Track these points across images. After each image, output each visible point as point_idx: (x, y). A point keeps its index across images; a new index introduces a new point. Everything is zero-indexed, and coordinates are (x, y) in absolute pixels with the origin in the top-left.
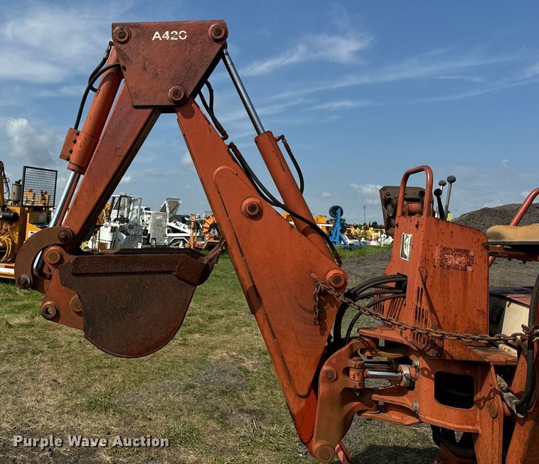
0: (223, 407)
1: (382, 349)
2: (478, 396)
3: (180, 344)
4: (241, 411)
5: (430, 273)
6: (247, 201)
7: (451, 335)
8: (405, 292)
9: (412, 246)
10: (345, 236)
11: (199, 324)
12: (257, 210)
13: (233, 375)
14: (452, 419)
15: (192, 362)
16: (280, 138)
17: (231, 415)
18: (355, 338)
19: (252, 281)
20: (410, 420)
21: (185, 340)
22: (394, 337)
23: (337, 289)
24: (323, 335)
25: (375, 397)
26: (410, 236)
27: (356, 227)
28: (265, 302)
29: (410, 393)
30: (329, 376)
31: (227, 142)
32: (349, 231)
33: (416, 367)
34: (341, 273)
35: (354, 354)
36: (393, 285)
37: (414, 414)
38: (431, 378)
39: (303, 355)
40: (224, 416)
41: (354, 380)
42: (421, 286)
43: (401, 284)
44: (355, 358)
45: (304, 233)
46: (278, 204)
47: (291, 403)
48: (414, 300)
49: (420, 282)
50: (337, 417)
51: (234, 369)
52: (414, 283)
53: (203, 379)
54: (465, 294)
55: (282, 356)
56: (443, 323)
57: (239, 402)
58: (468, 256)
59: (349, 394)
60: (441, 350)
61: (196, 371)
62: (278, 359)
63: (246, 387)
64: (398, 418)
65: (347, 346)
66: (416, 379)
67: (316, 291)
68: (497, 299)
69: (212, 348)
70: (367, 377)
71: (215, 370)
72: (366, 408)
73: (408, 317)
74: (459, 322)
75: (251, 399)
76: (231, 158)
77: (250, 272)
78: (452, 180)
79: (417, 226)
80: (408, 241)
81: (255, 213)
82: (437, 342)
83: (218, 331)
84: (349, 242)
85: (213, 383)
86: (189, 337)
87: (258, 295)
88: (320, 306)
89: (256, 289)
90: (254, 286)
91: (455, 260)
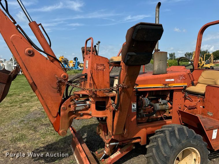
0: (35, 125)
1: (81, 97)
2: (107, 106)
3: (19, 107)
4: (42, 125)
5: (94, 72)
6: (27, 49)
7: (98, 90)
8: (87, 79)
9: (88, 64)
10: (79, 67)
11: (27, 100)
12: (32, 53)
13: (39, 114)
14: (100, 114)
15: (24, 112)
16: (39, 25)
17: (38, 127)
18: (72, 95)
19: (32, 80)
20: (90, 117)
21: (21, 105)
22: (84, 93)
23: (65, 80)
24: (61, 96)
25: (79, 112)
26: (88, 61)
27: (82, 64)
28: (38, 87)
29: (89, 109)
30: (64, 109)
31: (16, 25)
32: (80, 65)
33: (90, 101)
34: (66, 74)
35: (72, 100)
36: (84, 77)
37: (90, 115)
38: (94, 104)
39: (54, 103)
40: (35, 128)
41: (72, 109)
42: (91, 76)
43: (86, 76)
44: (72, 102)
45: (52, 61)
46: (41, 51)
47: (51, 120)
48: (89, 81)
49: (91, 75)
50: (67, 121)
51: (40, 112)
52: (89, 76)
53: (28, 118)
54: (103, 78)
55: (47, 105)
56: (98, 87)
57: (41, 122)
58: (104, 66)
59: (71, 113)
60: (96, 95)
61: (25, 115)
62: (45, 106)
63: (44, 117)
64: (86, 117)
65: (69, 98)
66: (91, 105)
67: (58, 81)
68: (112, 78)
69: (32, 107)
70: (76, 107)
71: (33, 114)
72: (77, 116)
73: (88, 87)
74: (102, 86)
75: (45, 120)
76: (18, 32)
77: (31, 77)
78: (99, 42)
79: (89, 57)
80: (87, 63)
81: (31, 54)
82: (95, 92)
83: (34, 101)
84: (80, 68)
85: (32, 118)
86: (23, 104)
87: (35, 85)
88: (59, 86)
89: (34, 83)
90: (33, 82)
91: (100, 68)
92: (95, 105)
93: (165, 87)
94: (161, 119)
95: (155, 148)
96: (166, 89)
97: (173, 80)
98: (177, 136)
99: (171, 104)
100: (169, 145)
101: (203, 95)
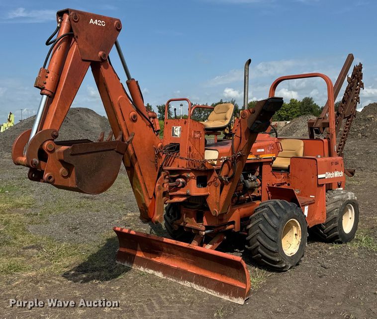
2: (209, 182)
6: (132, 113)
9: (181, 131)
12: (136, 117)
14: (202, 192)
19: (133, 151)
24: (157, 171)
26: (179, 127)
30: (159, 188)
38: (195, 179)
39: (151, 181)
41: (166, 188)
44: (165, 179)
58: (200, 133)
65: (163, 175)
77: (133, 147)
79: (185, 123)
80: (177, 129)
81: (135, 119)
87: (136, 157)
90: (134, 153)
91: (197, 136)
92: (196, 181)
93: (256, 159)
94: (249, 200)
95: (261, 223)
96: (257, 161)
97: (263, 150)
98: (282, 207)
99: (261, 181)
100: (276, 216)
101: (287, 170)
